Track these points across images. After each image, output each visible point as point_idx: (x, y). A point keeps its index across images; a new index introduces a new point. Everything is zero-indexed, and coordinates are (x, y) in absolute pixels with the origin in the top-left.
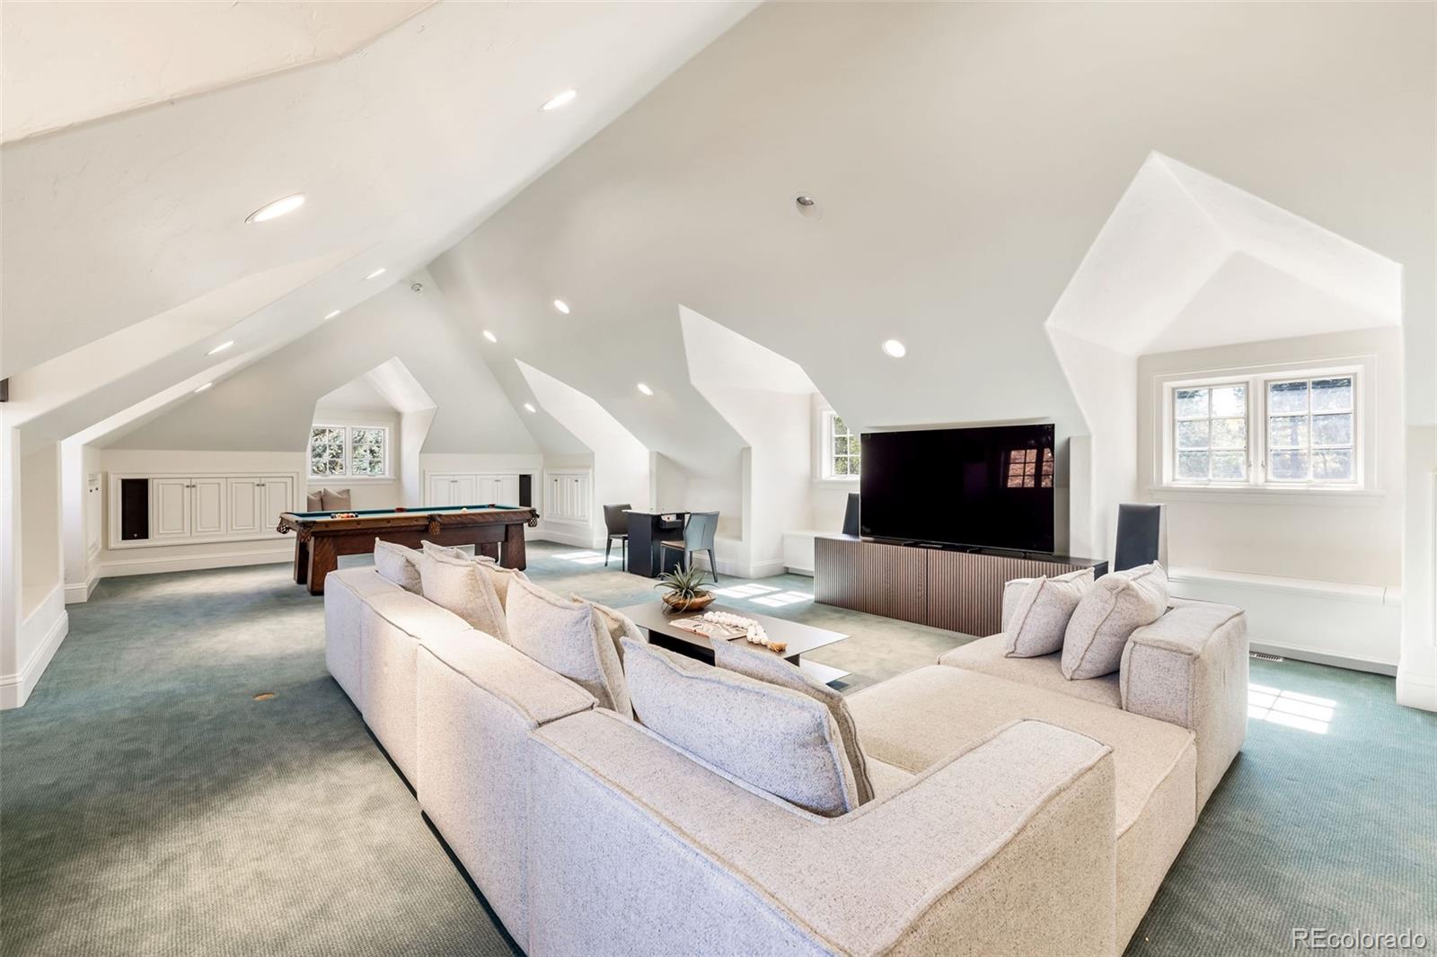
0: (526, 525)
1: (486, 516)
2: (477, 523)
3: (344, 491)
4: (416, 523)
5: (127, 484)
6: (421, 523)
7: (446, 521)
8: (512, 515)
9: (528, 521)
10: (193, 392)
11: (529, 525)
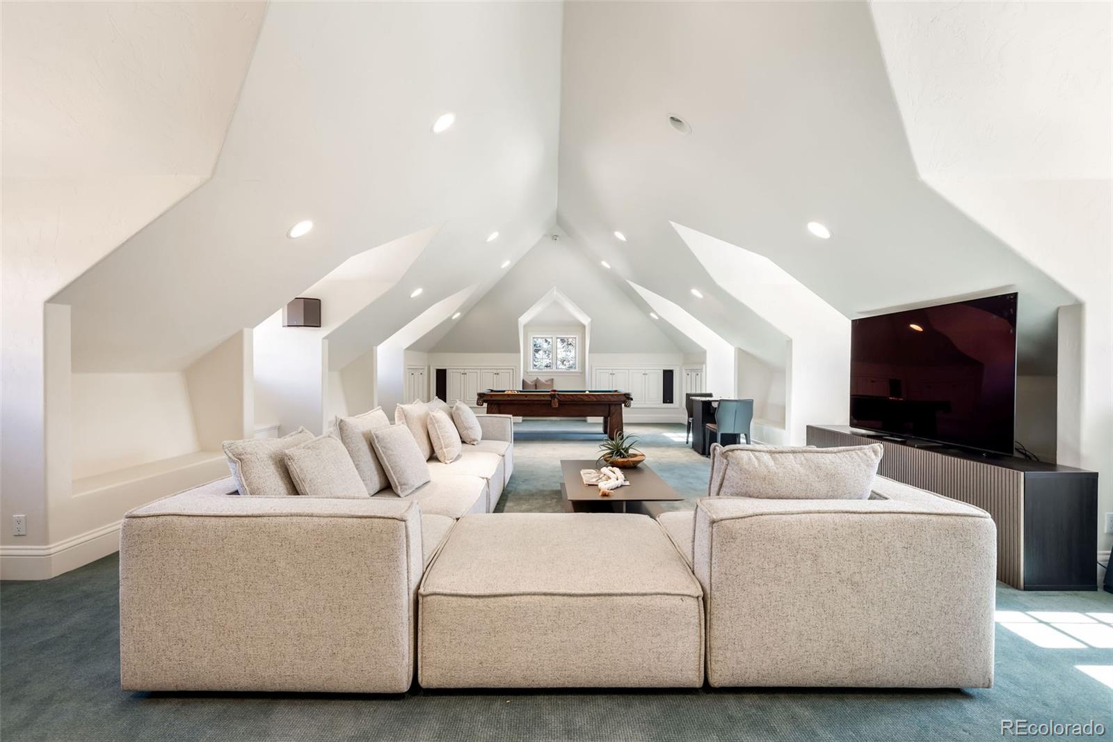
0: (623, 405)
1: (591, 397)
2: (584, 401)
3: (550, 380)
4: (543, 398)
5: (438, 371)
6: (546, 399)
7: (563, 398)
8: (610, 397)
9: (624, 402)
10: (450, 318)
11: (625, 406)
